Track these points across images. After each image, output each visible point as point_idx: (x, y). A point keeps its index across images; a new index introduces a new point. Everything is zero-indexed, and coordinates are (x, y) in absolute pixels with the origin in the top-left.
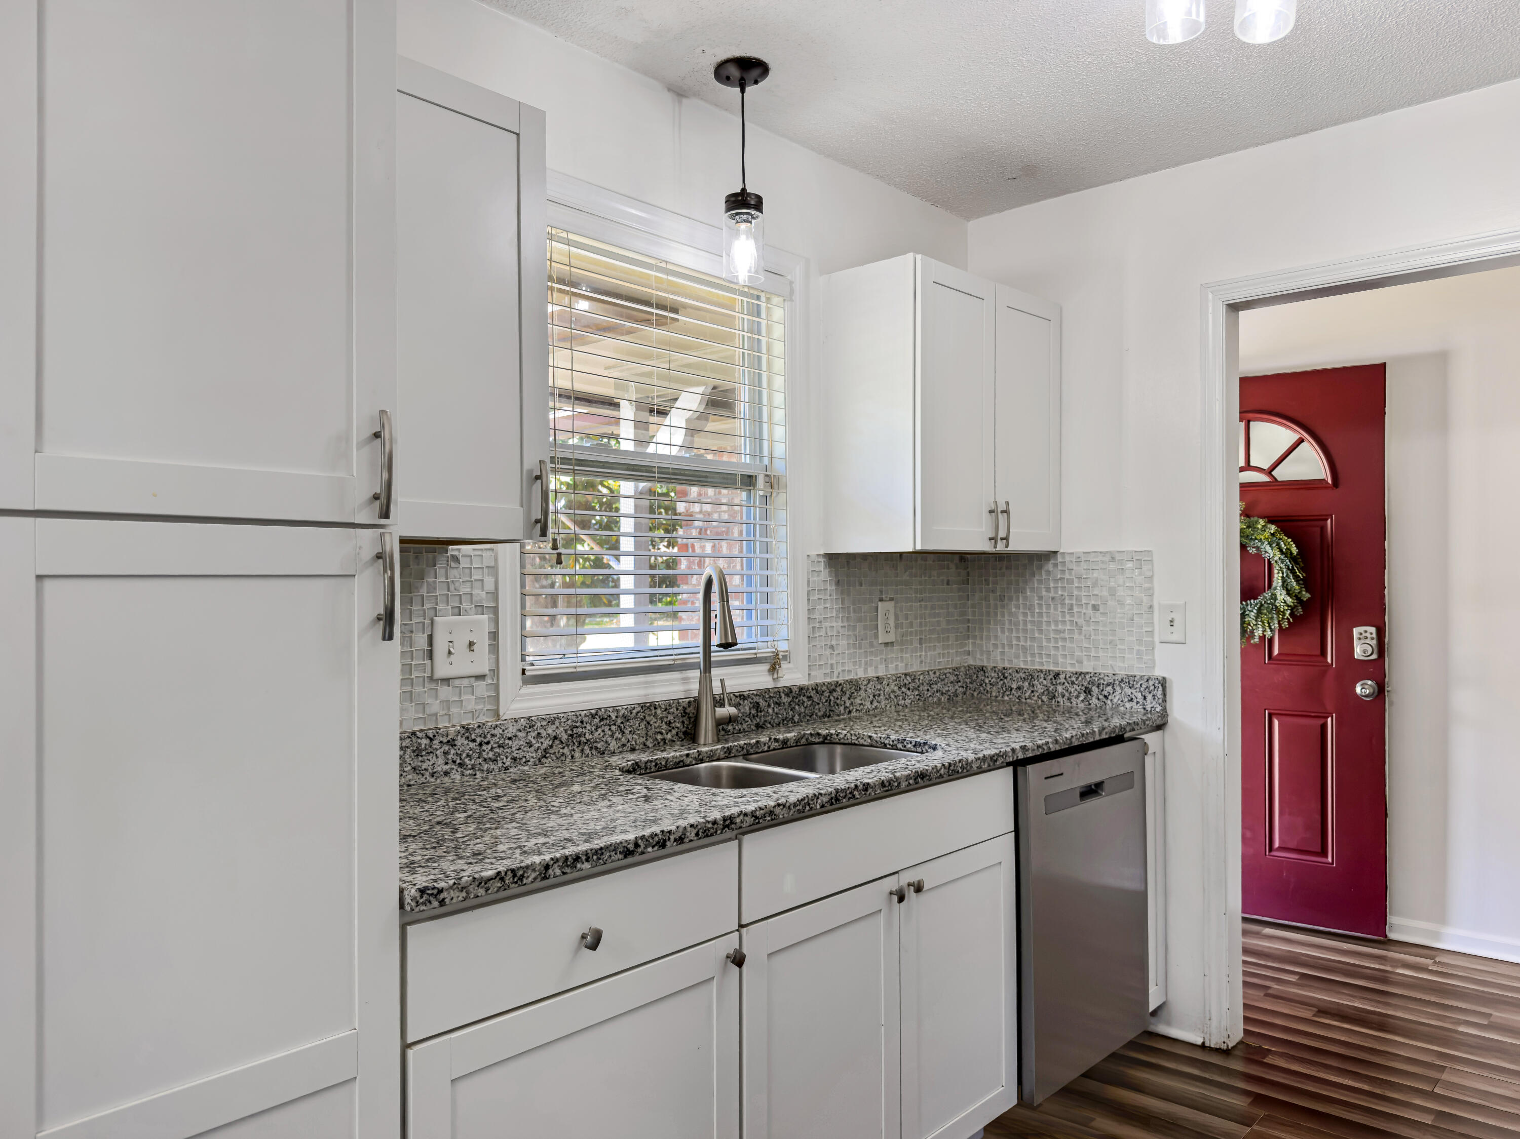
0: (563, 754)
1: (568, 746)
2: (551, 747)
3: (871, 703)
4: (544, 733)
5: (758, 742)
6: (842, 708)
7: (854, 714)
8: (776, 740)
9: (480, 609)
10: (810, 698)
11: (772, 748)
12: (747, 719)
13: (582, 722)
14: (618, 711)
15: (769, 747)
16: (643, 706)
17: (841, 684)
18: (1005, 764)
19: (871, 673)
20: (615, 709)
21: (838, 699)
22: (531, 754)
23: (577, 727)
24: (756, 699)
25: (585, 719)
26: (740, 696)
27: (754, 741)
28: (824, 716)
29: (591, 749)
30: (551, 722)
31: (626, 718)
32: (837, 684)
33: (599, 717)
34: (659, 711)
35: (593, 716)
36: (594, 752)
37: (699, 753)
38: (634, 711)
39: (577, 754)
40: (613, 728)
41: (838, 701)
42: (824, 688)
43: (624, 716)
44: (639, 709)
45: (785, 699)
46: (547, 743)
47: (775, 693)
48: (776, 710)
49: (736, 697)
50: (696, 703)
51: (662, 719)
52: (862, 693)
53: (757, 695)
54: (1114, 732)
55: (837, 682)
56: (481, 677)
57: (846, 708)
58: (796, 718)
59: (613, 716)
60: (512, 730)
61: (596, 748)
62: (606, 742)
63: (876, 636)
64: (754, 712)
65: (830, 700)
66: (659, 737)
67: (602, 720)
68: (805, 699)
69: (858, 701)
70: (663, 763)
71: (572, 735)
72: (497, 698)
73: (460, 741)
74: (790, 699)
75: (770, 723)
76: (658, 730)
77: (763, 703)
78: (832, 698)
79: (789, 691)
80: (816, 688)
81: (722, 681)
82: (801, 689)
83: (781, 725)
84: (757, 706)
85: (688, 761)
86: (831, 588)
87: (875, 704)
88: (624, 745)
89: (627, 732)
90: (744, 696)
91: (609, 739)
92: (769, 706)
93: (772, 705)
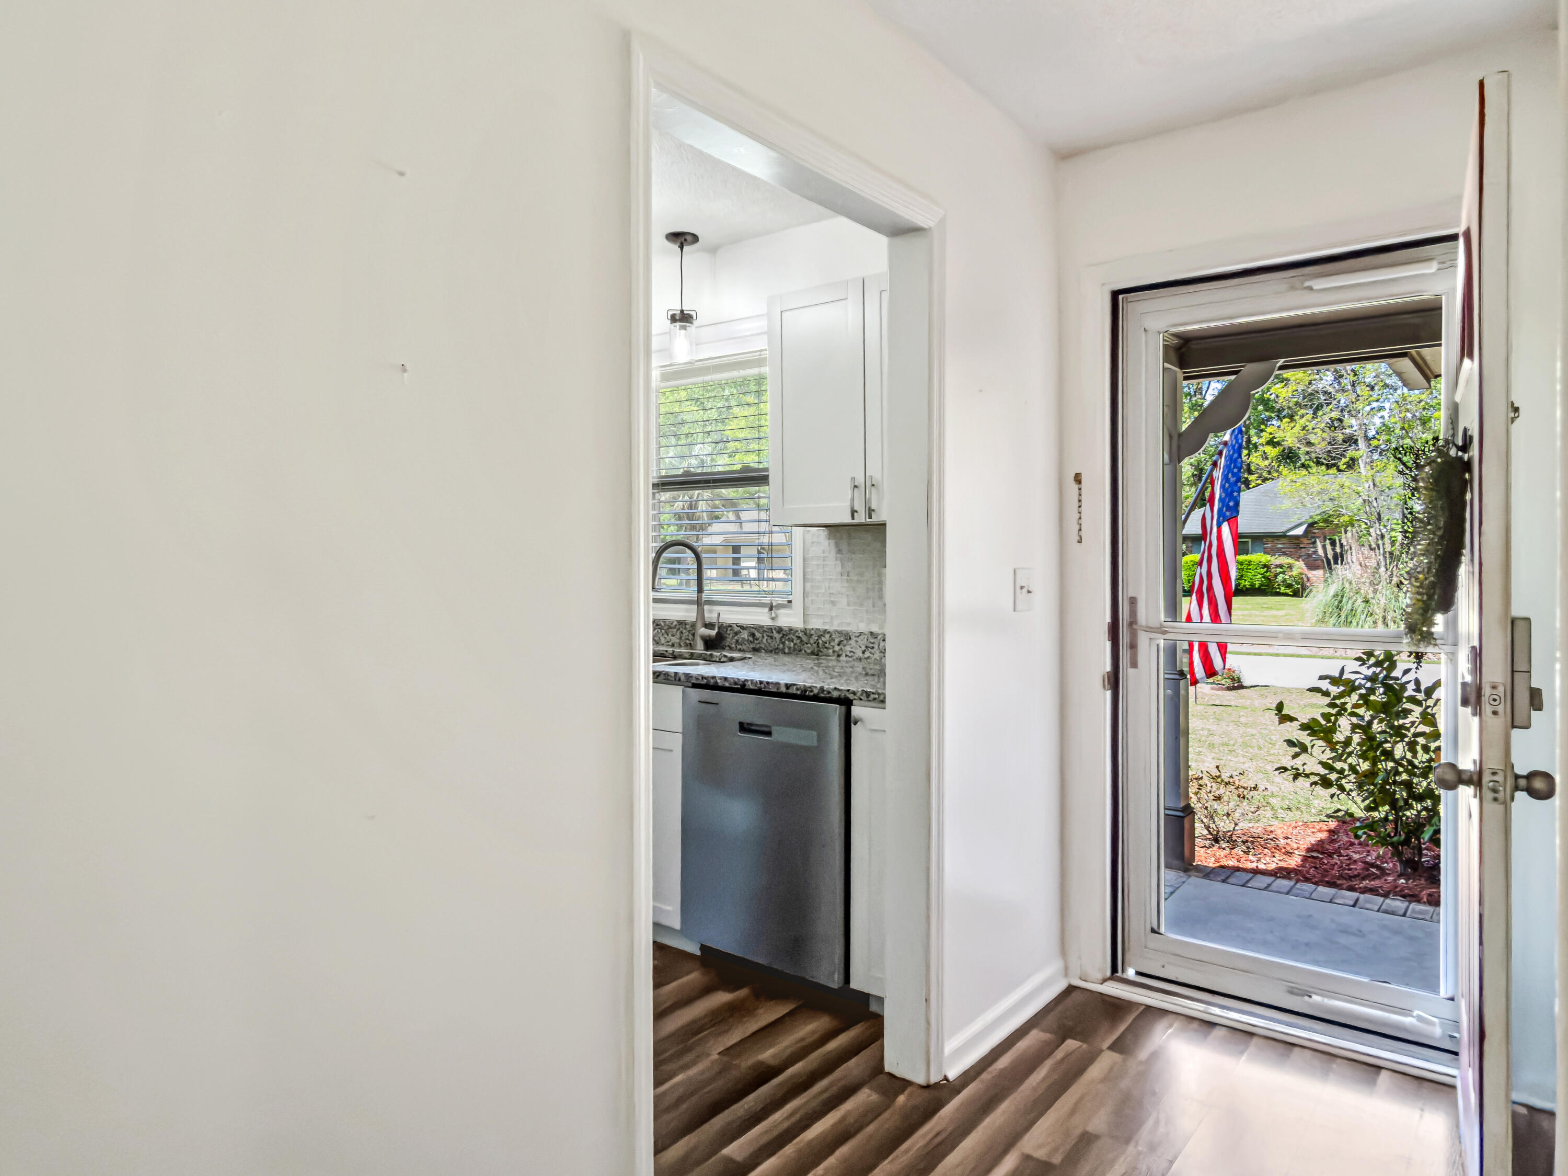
19: (863, 627)
21: (826, 643)
24: (753, 630)
28: (813, 653)
34: (687, 626)
38: (674, 624)
42: (813, 632)
45: (775, 635)
47: (768, 629)
52: (852, 642)
55: (826, 630)
57: (834, 652)
58: (787, 651)
64: (751, 639)
68: (794, 637)
69: (848, 648)
74: (781, 635)
77: (758, 635)
78: (820, 642)
79: (780, 630)
80: (805, 631)
84: (753, 635)
86: (833, 553)
87: (867, 654)
92: (763, 637)
93: (766, 638)
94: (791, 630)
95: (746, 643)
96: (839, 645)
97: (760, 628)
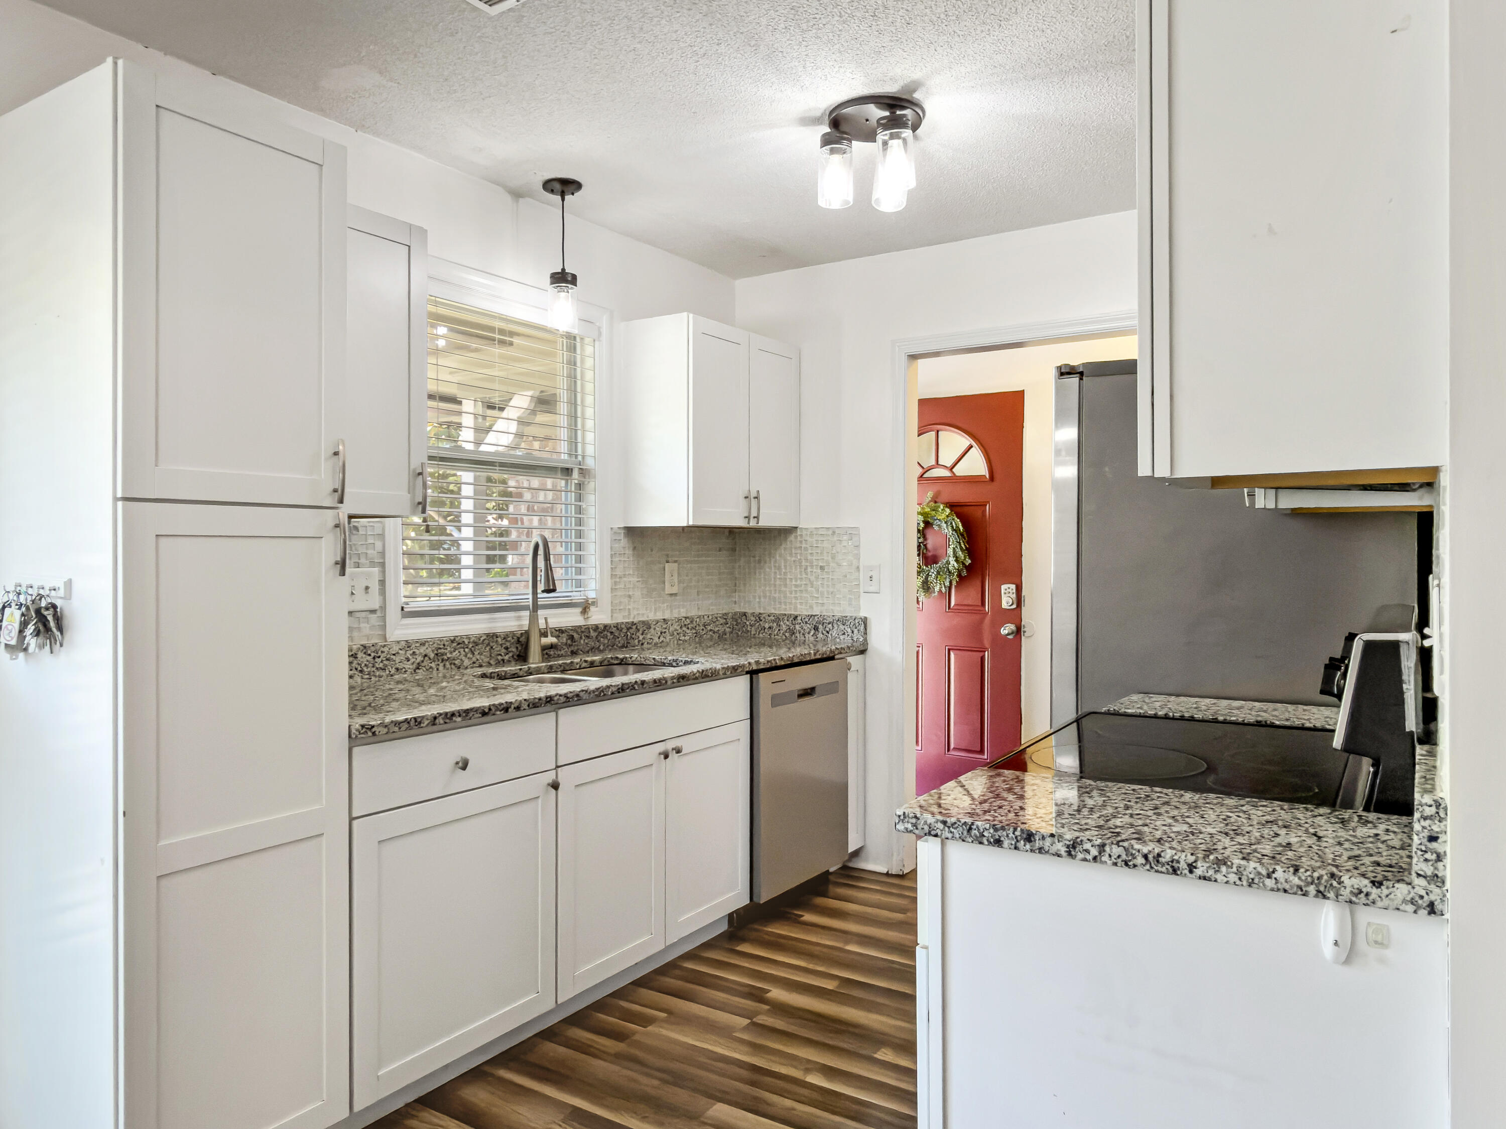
0: (431, 668)
1: (434, 661)
2: (423, 661)
3: (659, 638)
4: (417, 652)
5: (572, 662)
6: (636, 641)
7: (645, 645)
8: (586, 661)
9: (372, 564)
10: (612, 633)
11: (582, 667)
12: (564, 647)
13: (444, 645)
14: (469, 638)
15: (580, 666)
16: (488, 635)
17: (635, 624)
18: (745, 673)
19: (659, 616)
20: (468, 637)
21: (633, 634)
22: (408, 666)
23: (440, 648)
24: (571, 633)
25: (446, 643)
26: (559, 630)
27: (569, 661)
28: (623, 647)
29: (451, 664)
30: (423, 644)
31: (476, 644)
32: (633, 624)
33: (457, 642)
34: (499, 639)
35: (452, 641)
36: (453, 666)
37: (529, 668)
38: (482, 639)
39: (441, 668)
40: (467, 650)
41: (633, 636)
42: (623, 626)
43: (474, 642)
44: (485, 637)
45: (593, 634)
46: (420, 659)
47: (586, 629)
48: (586, 641)
49: (556, 631)
50: (527, 634)
51: (501, 645)
52: (652, 630)
53: (572, 630)
54: (826, 654)
55: (633, 622)
56: (373, 611)
57: (639, 641)
58: (602, 648)
59: (466, 642)
60: (395, 649)
61: (454, 664)
62: (461, 660)
63: (664, 589)
64: (569, 642)
65: (628, 635)
66: (500, 658)
67: (459, 644)
68: (609, 634)
69: (649, 636)
70: (503, 674)
71: (437, 654)
72: (384, 627)
73: (360, 655)
74: (596, 634)
75: (581, 651)
76: (498, 653)
77: (576, 636)
78: (629, 633)
79: (596, 628)
80: (617, 626)
81: (546, 619)
82: (605, 626)
83: (590, 652)
84: (572, 638)
85: (521, 673)
86: (629, 552)
87: (662, 639)
88: (474, 663)
89: (476, 653)
90: (561, 630)
91: (464, 658)
92: (581, 638)
93: (584, 638)
96: (642, 634)
97: (576, 629)
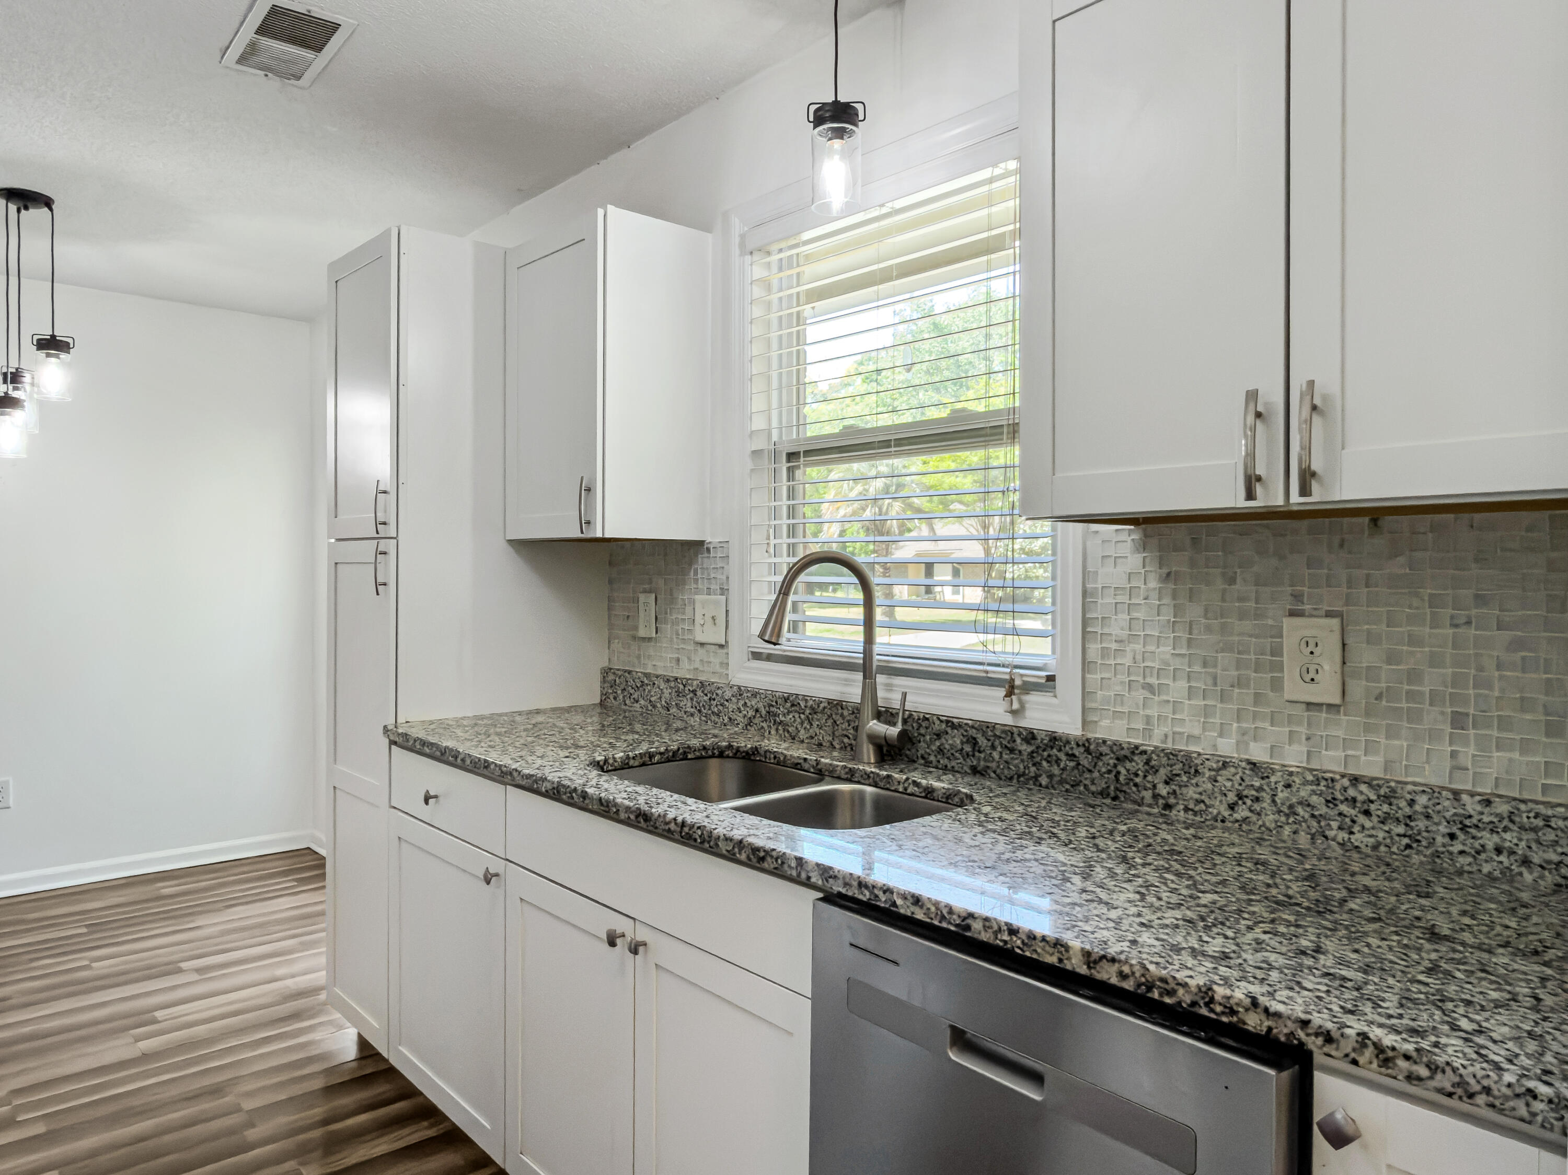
0: (762, 727)
1: (766, 721)
2: (754, 717)
3: (1232, 807)
4: (749, 704)
6: (1147, 795)
7: (1178, 814)
9: (722, 591)
13: (776, 702)
14: (806, 701)
16: (830, 702)
17: (1145, 752)
20: (805, 698)
21: (1137, 775)
22: (740, 719)
23: (773, 706)
24: (973, 732)
25: (779, 701)
26: (947, 722)
28: (1104, 793)
29: (784, 730)
30: (755, 694)
31: (814, 711)
32: (1135, 750)
33: (792, 701)
35: (786, 700)
36: (787, 735)
38: (822, 705)
39: (773, 732)
40: (802, 716)
41: (1138, 780)
42: (1104, 749)
43: (812, 708)
44: (826, 705)
45: (1020, 746)
46: (751, 713)
47: (1004, 732)
48: (1005, 757)
49: (941, 721)
51: (848, 721)
52: (1203, 781)
53: (973, 727)
55: (1137, 747)
56: (722, 646)
57: (1156, 796)
58: (1044, 780)
59: (802, 704)
61: (788, 732)
62: (797, 728)
63: (1276, 684)
64: (968, 748)
65: (1119, 773)
66: (846, 740)
67: (793, 705)
68: (1062, 756)
69: (1191, 792)
71: (769, 712)
72: (729, 665)
73: (700, 692)
74: (1032, 748)
75: (995, 772)
76: (845, 732)
77: (982, 741)
78: (1123, 770)
79: (1030, 736)
80: (1086, 745)
83: (1015, 781)
84: (973, 742)
87: (1242, 812)
88: (812, 738)
89: (815, 723)
90: (953, 723)
91: (799, 726)
92: (993, 747)
93: (999, 749)
94: (1055, 738)
95: (957, 755)
96: (1167, 783)
97: (985, 727)
